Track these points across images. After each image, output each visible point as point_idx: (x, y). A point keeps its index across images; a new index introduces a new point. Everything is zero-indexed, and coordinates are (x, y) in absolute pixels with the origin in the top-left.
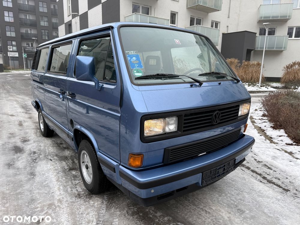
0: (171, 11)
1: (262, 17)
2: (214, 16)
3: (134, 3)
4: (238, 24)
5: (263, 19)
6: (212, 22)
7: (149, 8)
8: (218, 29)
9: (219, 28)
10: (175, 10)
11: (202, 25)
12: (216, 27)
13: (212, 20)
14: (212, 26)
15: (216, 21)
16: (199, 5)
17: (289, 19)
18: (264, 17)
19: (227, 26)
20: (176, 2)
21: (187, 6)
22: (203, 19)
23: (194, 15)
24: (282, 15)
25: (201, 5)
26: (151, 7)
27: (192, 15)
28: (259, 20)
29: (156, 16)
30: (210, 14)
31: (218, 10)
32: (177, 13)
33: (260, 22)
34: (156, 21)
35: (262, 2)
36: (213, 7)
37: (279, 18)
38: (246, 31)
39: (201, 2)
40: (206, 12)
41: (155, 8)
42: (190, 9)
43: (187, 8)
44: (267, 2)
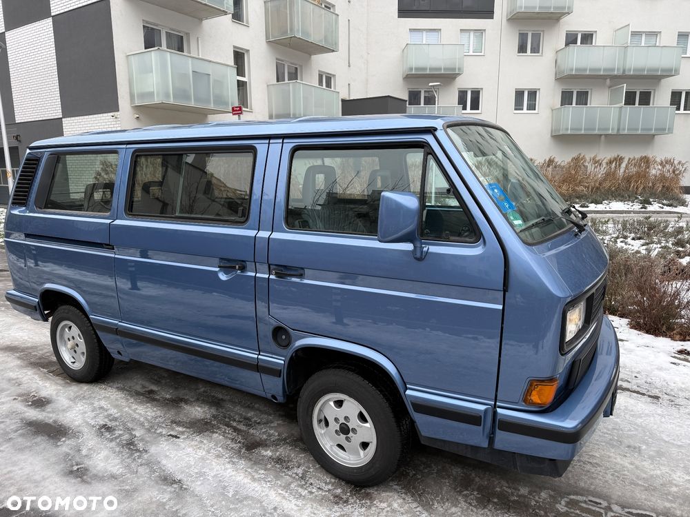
0: (234, 47)
1: (411, 69)
2: (323, 62)
3: (147, 22)
4: (367, 80)
5: (415, 72)
6: (319, 75)
7: (182, 37)
8: (332, 89)
9: (335, 88)
10: (243, 44)
11: (302, 80)
12: (328, 85)
13: (319, 71)
14: (321, 83)
15: (328, 74)
16: (295, 37)
17: (459, 74)
18: (417, 69)
19: (349, 84)
20: (246, 27)
21: (267, 37)
22: (301, 66)
23: (282, 58)
25: (299, 38)
26: (188, 34)
27: (279, 57)
28: (407, 75)
29: (201, 57)
30: (314, 57)
31: (333, 51)
32: (248, 51)
33: (409, 78)
34: (208, 69)
35: (408, 38)
36: (322, 44)
37: (442, 72)
38: (389, 96)
39: (298, 30)
40: (306, 53)
41: (198, 38)
42: (274, 44)
43: (269, 42)
44: (416, 39)
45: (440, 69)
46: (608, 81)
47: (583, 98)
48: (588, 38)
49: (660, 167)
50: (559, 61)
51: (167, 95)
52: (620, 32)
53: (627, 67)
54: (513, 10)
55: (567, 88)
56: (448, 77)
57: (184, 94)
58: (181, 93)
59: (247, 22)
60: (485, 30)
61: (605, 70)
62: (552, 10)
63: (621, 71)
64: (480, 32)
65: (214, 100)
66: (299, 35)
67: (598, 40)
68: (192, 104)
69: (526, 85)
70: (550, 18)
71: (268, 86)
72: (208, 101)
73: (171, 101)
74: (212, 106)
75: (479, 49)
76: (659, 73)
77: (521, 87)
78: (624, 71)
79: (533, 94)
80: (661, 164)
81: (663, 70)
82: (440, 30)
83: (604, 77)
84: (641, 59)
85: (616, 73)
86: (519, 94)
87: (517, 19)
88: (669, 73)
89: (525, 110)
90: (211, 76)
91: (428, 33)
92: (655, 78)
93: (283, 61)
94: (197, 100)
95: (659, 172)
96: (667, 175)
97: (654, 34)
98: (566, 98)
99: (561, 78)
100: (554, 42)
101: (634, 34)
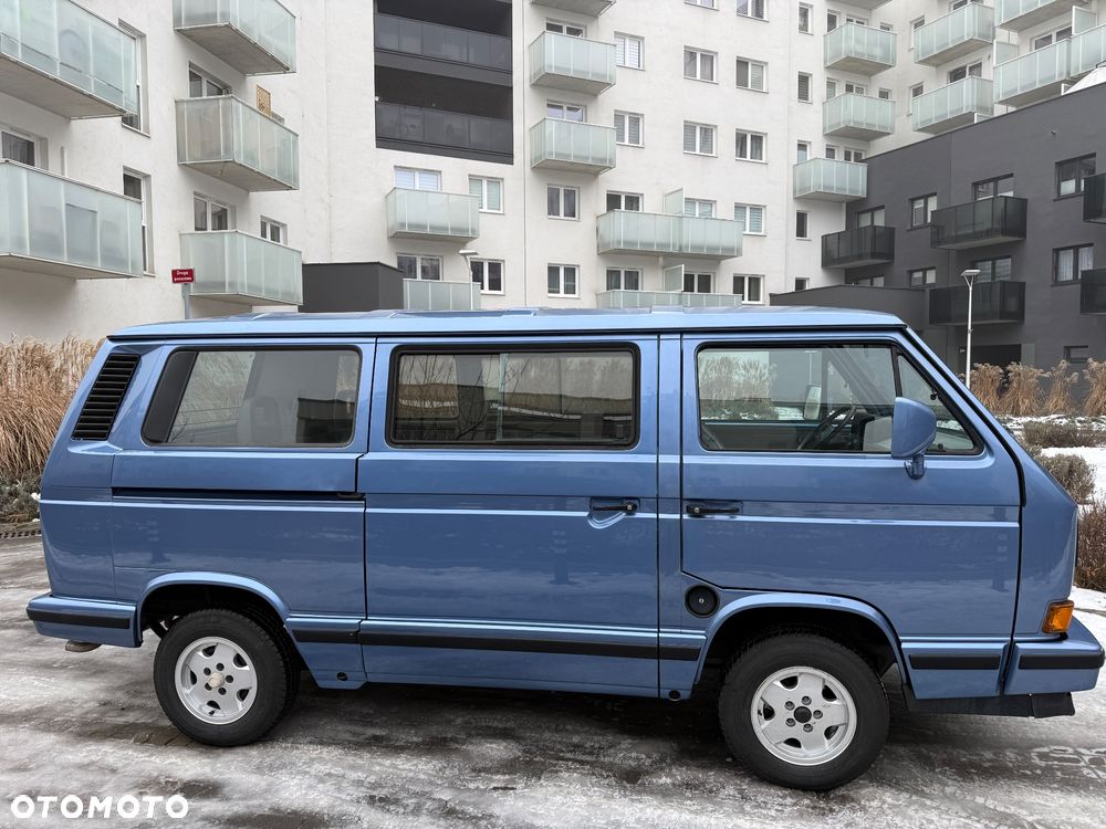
0: (125, 168)
1: (403, 225)
2: (267, 203)
4: (331, 237)
5: (407, 230)
6: (262, 222)
7: (32, 143)
8: (281, 243)
9: (286, 244)
10: (139, 165)
11: (234, 229)
12: (275, 237)
13: (262, 217)
14: (264, 234)
15: (275, 221)
16: (233, 162)
17: (473, 238)
18: (410, 226)
20: (144, 138)
21: (180, 158)
22: (234, 208)
23: (204, 193)
24: (456, 226)
25: (240, 164)
26: (44, 140)
27: (199, 191)
28: (396, 233)
29: (66, 176)
30: (254, 195)
31: (290, 188)
32: (147, 177)
33: (398, 237)
34: (93, 201)
35: (390, 180)
36: (275, 176)
37: (450, 233)
38: (378, 263)
39: (239, 152)
40: (243, 188)
41: (62, 148)
42: (191, 169)
43: (183, 166)
44: (404, 180)
45: (446, 229)
46: (661, 259)
47: (633, 281)
48: (633, 202)
49: (743, 372)
50: (601, 231)
51: (20, 243)
52: (669, 197)
53: (684, 243)
54: (541, 156)
55: (614, 266)
56: (454, 241)
57: (51, 243)
58: (45, 240)
59: (147, 130)
60: (502, 179)
61: (659, 245)
62: (590, 162)
63: (677, 248)
64: (495, 181)
65: (102, 256)
66: (241, 160)
67: (647, 205)
68: (65, 260)
69: (563, 259)
70: (586, 172)
71: (181, 235)
72: (92, 257)
73: (27, 253)
74: (98, 265)
75: (495, 204)
76: (720, 253)
77: (555, 261)
78: (681, 248)
79: (571, 272)
80: (745, 368)
81: (724, 249)
82: (440, 172)
83: (655, 255)
84: (698, 234)
85: (671, 250)
86: (553, 271)
87: (545, 168)
88: (732, 253)
89: (562, 294)
90: (98, 215)
91: (425, 175)
92: (714, 258)
93: (204, 197)
94: (73, 253)
95: (742, 378)
96: (753, 381)
97: (710, 203)
98: (613, 279)
99: (607, 253)
100: (592, 203)
101: (690, 201)
